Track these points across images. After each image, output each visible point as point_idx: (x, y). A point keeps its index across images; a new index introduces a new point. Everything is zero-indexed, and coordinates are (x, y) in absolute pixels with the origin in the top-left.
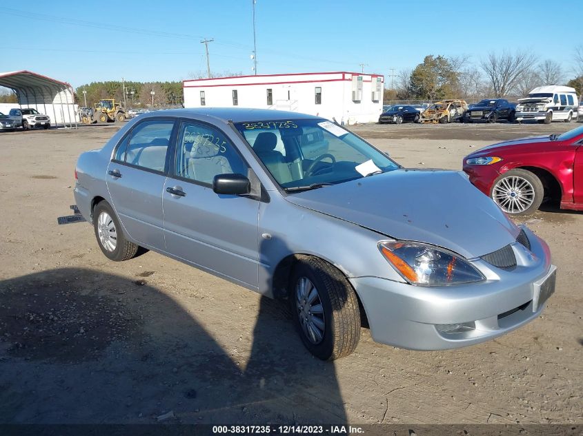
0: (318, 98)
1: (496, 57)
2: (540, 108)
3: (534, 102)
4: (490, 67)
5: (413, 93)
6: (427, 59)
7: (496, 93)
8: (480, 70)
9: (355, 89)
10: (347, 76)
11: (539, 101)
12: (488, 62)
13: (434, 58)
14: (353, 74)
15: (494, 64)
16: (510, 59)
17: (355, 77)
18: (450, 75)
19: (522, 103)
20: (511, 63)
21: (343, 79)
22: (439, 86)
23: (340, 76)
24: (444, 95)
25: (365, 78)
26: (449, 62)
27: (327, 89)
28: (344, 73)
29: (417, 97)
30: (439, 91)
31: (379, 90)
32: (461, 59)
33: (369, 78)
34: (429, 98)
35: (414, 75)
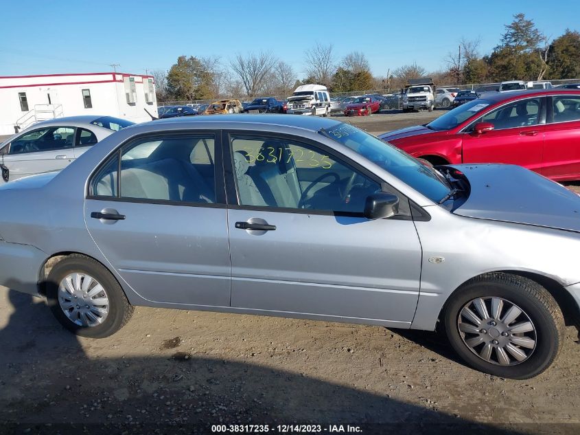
0: (88, 101)
1: (243, 59)
2: (307, 105)
3: (300, 100)
4: (239, 68)
5: (171, 93)
6: (180, 60)
7: (248, 92)
8: (232, 71)
9: (129, 91)
10: (119, 77)
11: (304, 99)
12: (237, 63)
13: (187, 59)
14: (125, 75)
15: (242, 66)
16: (255, 60)
17: (127, 79)
18: (205, 76)
19: (291, 101)
20: (256, 65)
21: (115, 80)
22: (195, 87)
23: (110, 77)
24: (202, 96)
25: (137, 79)
26: (202, 63)
27: (95, 91)
28: (114, 74)
29: (176, 98)
30: (196, 91)
31: (151, 91)
32: (212, 60)
33: (139, 79)
34: (188, 98)
35: (171, 75)
